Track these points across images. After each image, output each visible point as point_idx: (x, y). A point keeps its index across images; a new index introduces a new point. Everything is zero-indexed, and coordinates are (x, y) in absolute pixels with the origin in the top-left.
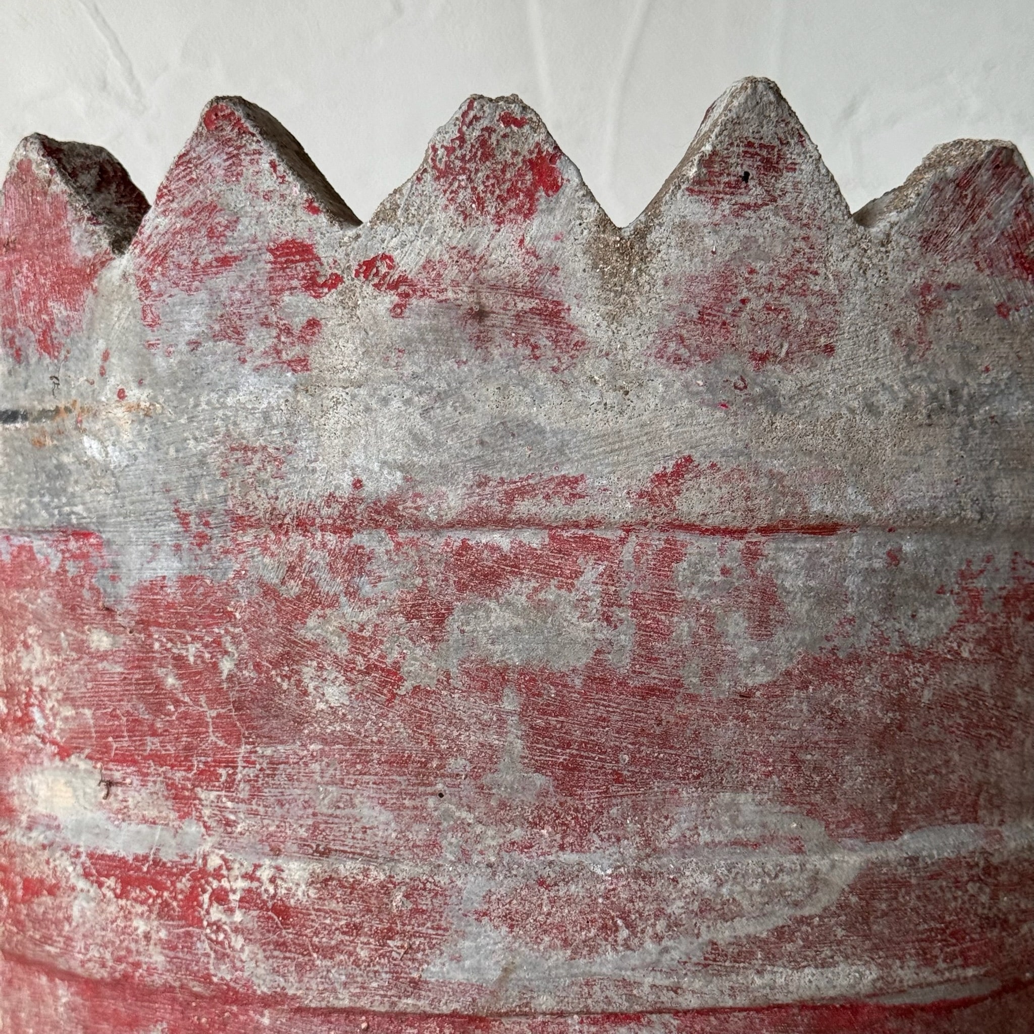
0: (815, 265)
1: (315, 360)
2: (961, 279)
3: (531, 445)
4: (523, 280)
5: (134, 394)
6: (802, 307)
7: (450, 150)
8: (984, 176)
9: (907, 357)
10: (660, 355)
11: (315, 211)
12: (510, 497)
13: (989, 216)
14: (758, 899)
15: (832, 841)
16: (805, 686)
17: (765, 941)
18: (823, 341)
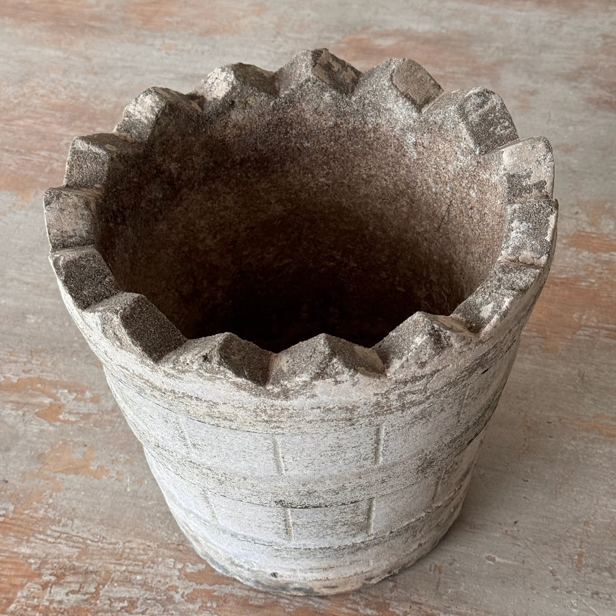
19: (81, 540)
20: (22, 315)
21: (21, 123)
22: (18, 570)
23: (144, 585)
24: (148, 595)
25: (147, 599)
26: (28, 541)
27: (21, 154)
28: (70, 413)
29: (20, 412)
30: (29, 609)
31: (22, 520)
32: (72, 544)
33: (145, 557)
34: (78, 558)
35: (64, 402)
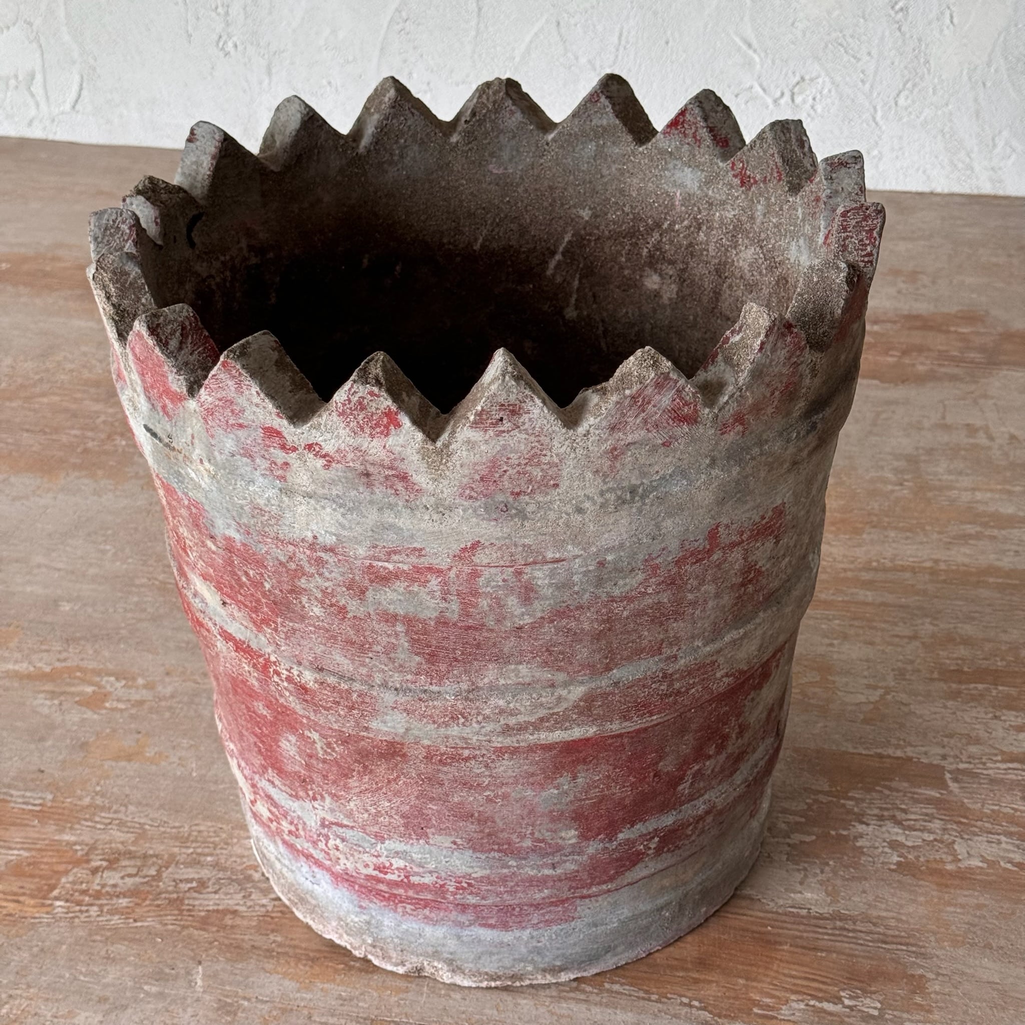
0: (544, 452)
1: (289, 478)
2: (636, 439)
3: (397, 534)
4: (387, 462)
5: (207, 465)
6: (539, 470)
7: (344, 405)
9: (604, 480)
10: (461, 495)
11: (281, 417)
13: (655, 406)
14: (529, 708)
16: (552, 621)
17: (534, 723)
18: (552, 482)
19: (137, 826)
20: (56, 602)
21: (45, 400)
22: (60, 857)
23: (216, 865)
24: (221, 875)
25: (220, 879)
26: (71, 828)
27: (45, 433)
28: (118, 700)
29: (56, 702)
30: (77, 894)
31: (64, 809)
32: (126, 829)
33: (217, 839)
34: (134, 843)
35: (112, 690)
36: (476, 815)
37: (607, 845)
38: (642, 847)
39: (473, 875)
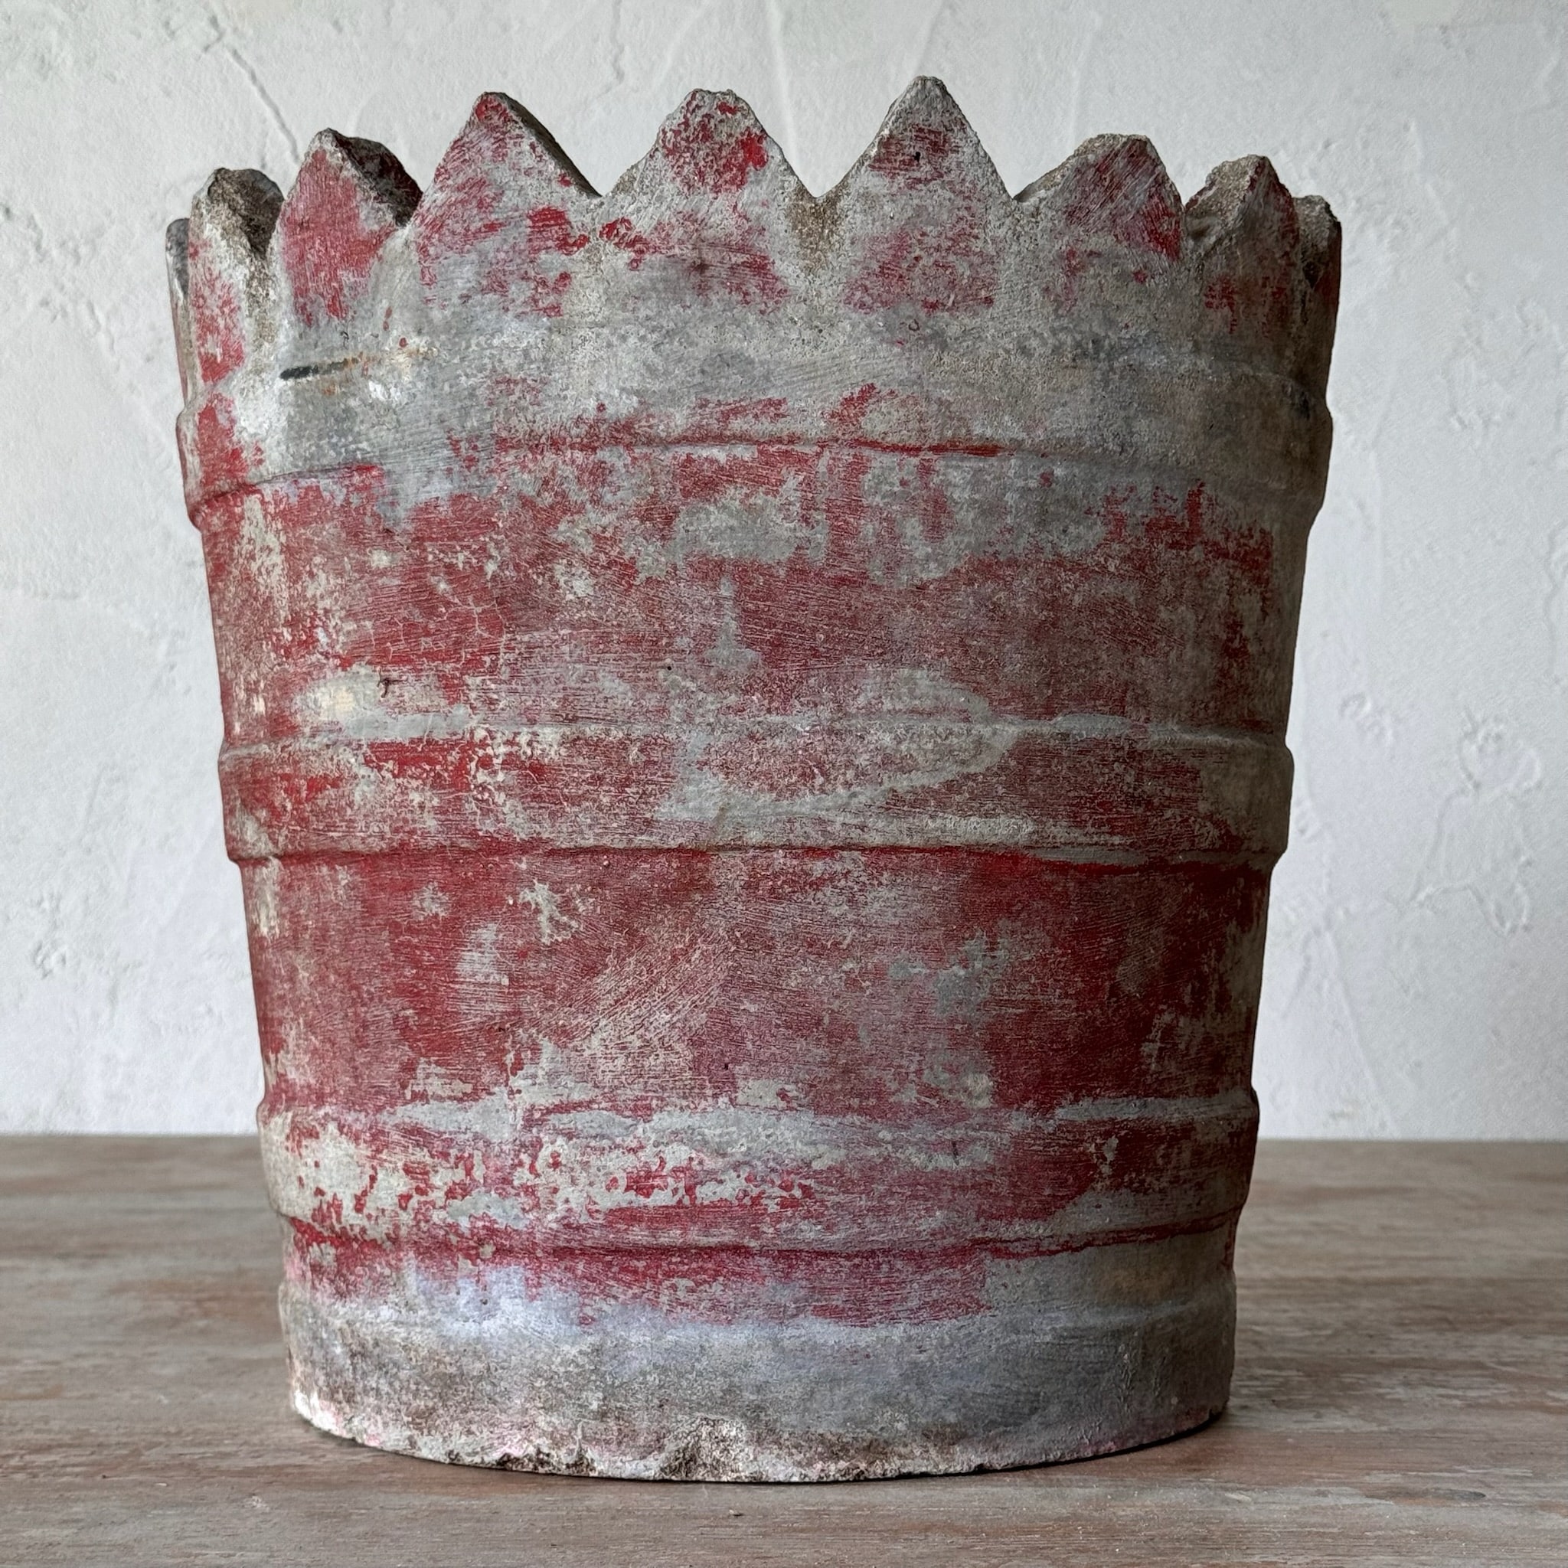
0: (976, 231)
1: (566, 307)
2: (1101, 248)
3: (743, 373)
4: (736, 238)
5: (415, 342)
6: (965, 265)
8: (1120, 163)
9: (1056, 311)
10: (848, 301)
11: (567, 183)
12: (726, 416)
13: (1126, 197)
14: (931, 756)
15: (996, 714)
16: (971, 582)
17: (937, 792)
18: (983, 293)
36: (826, 1020)
37: (1040, 1123)
38: (1092, 1149)
39: (817, 1165)
